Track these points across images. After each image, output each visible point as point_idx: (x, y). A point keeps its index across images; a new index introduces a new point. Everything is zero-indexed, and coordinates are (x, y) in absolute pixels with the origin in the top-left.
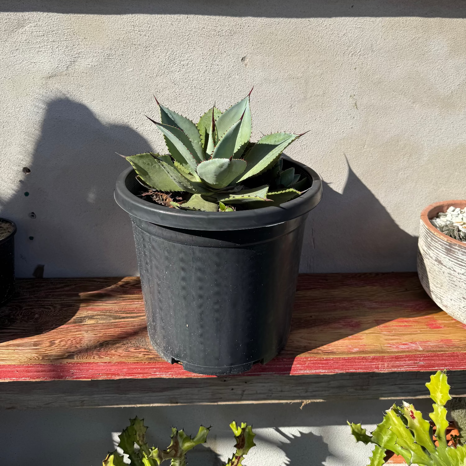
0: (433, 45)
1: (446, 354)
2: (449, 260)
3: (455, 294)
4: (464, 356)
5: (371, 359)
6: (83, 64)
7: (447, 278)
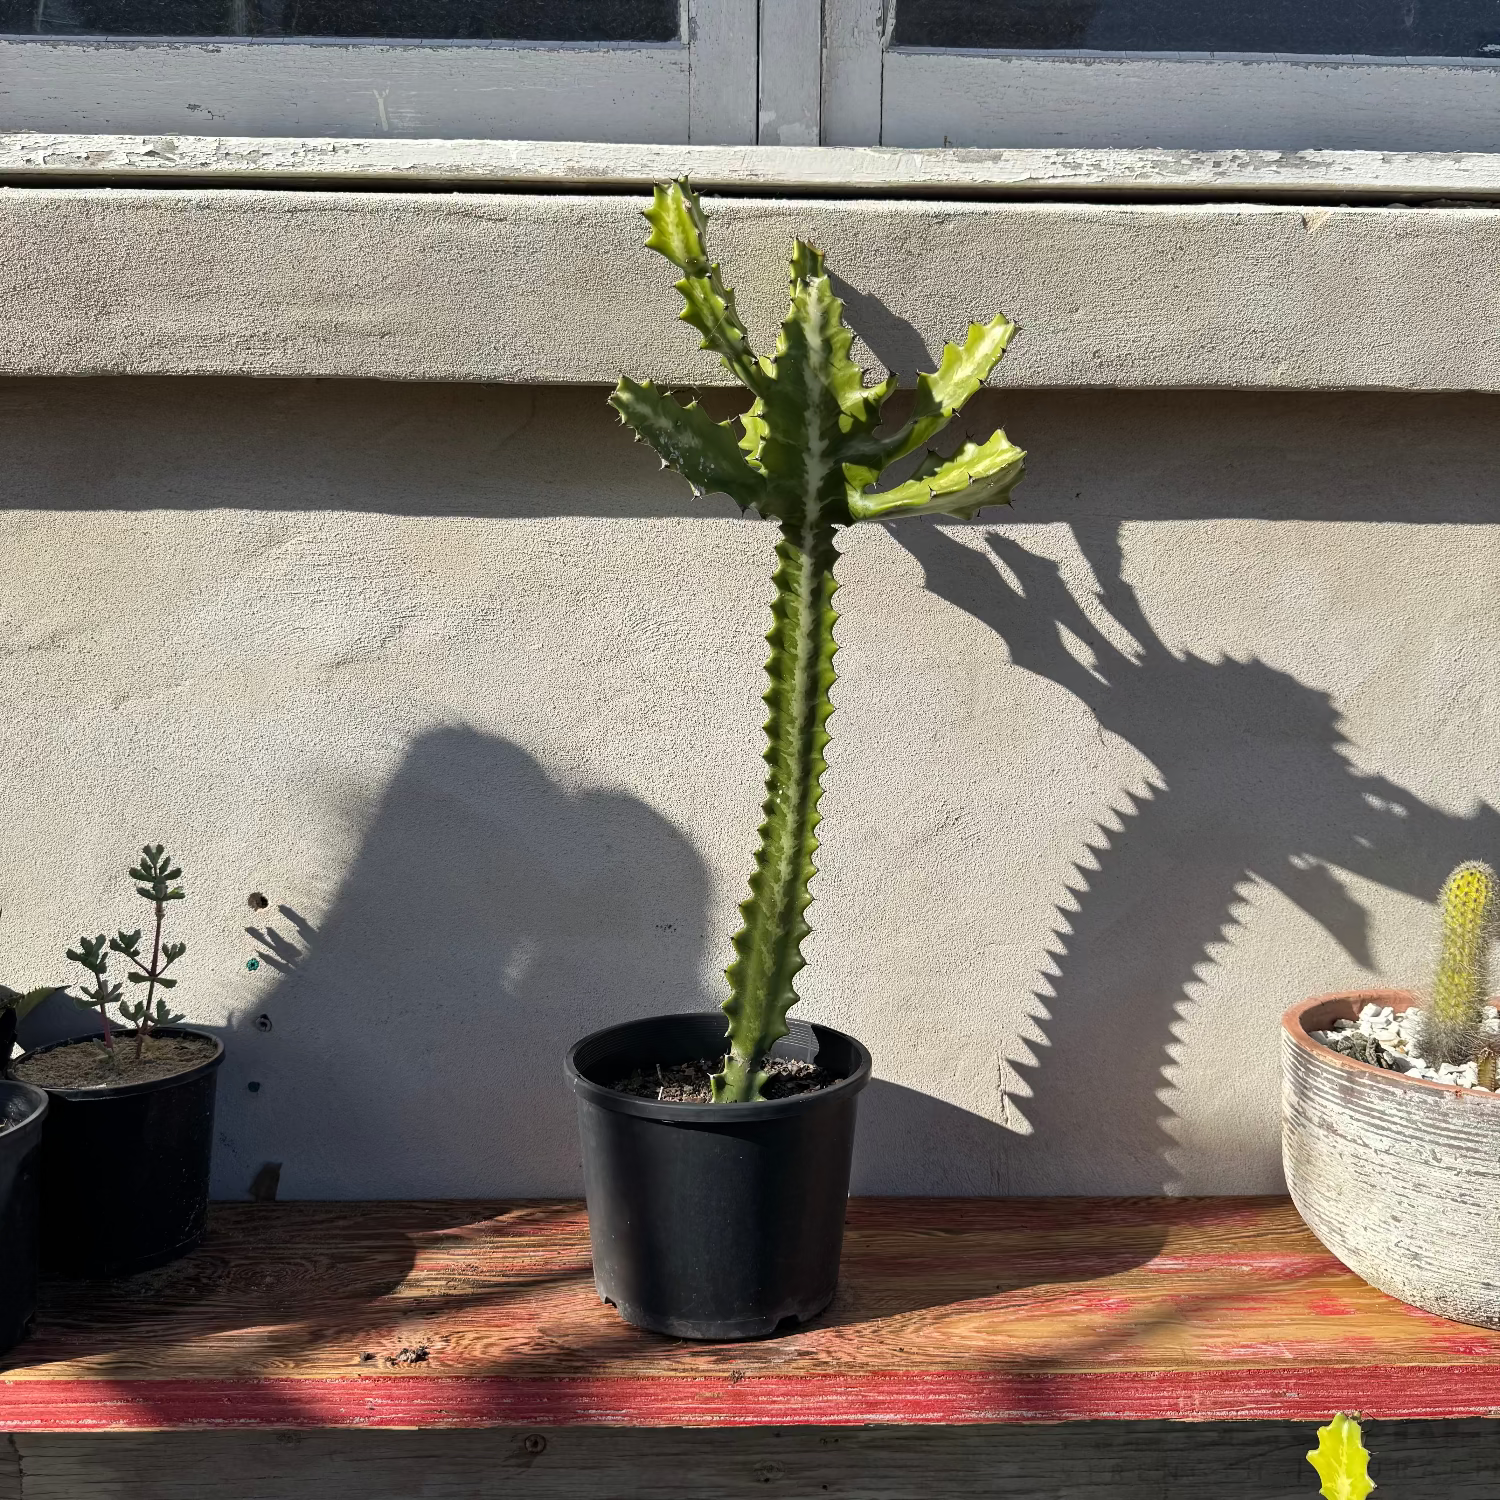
0: (1288, 586)
1: (1357, 1369)
2: (1351, 1117)
3: (1374, 1209)
4: (1405, 1377)
5: (1156, 1380)
6: (422, 634)
7: (1351, 1169)
